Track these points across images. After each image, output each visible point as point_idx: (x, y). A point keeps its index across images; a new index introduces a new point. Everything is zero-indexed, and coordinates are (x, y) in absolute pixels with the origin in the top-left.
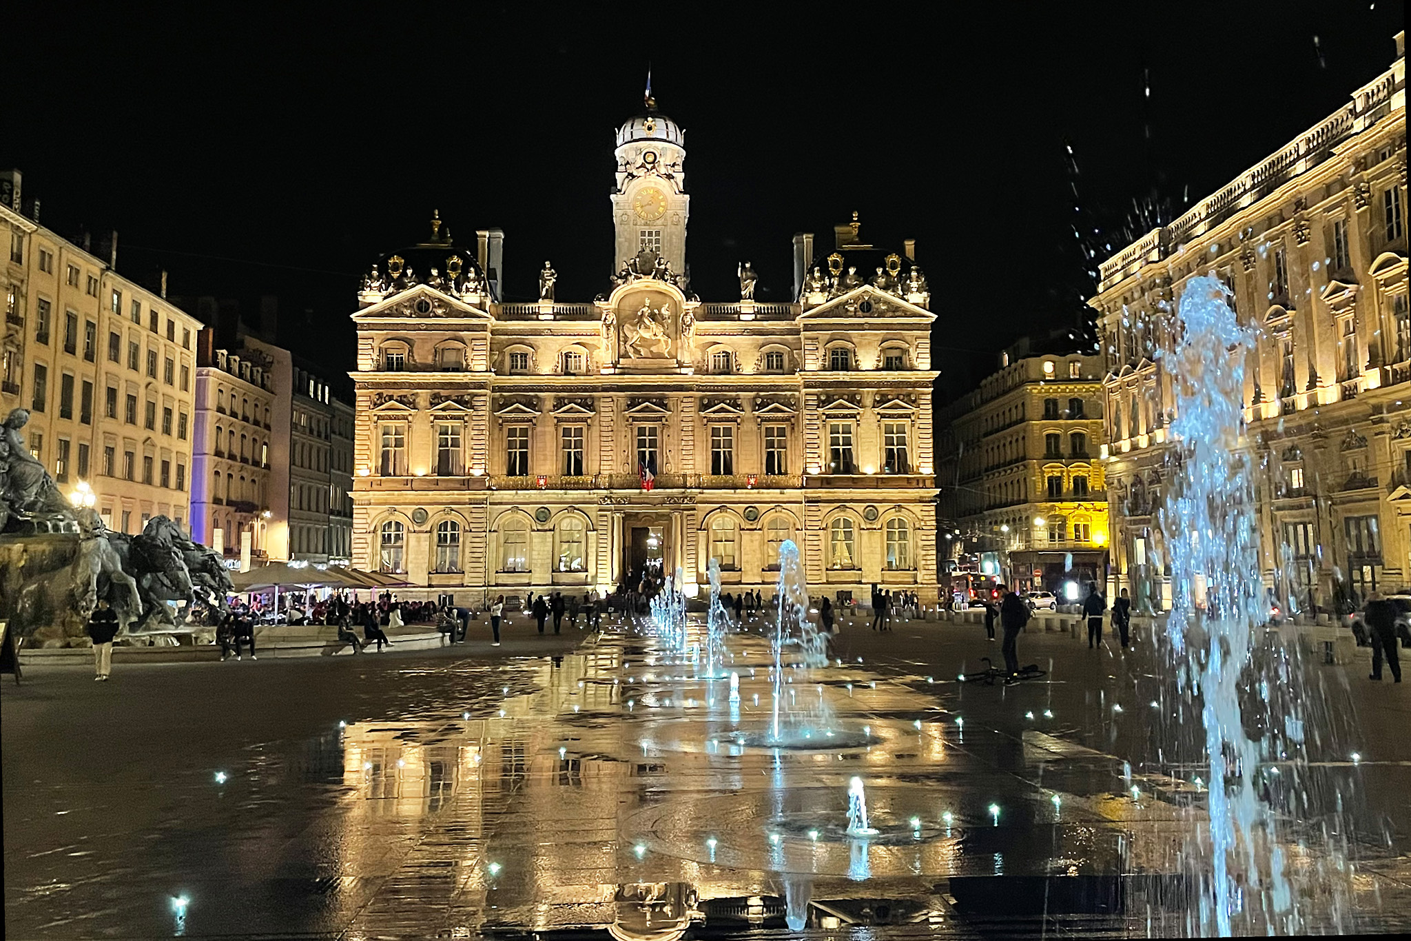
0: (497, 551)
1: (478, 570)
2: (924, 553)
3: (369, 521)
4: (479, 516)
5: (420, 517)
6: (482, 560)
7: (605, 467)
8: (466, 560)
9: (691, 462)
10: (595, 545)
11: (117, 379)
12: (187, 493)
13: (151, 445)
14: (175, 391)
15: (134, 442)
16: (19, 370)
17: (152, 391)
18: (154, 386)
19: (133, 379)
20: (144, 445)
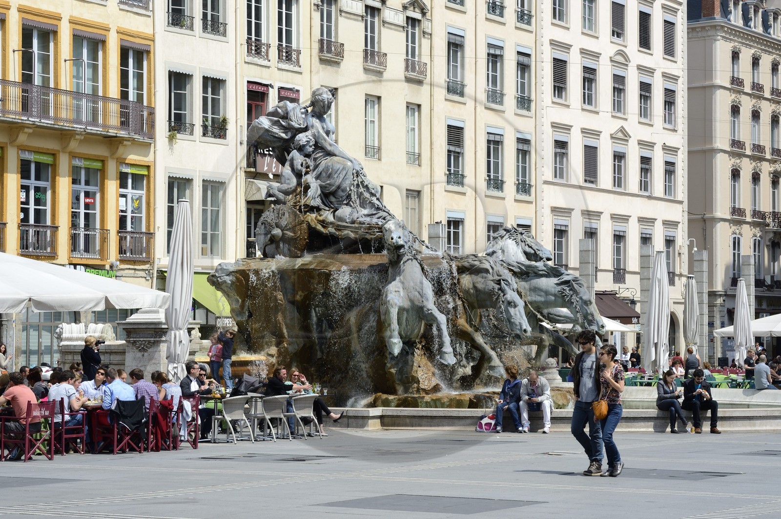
11: (567, 47)
12: (681, 202)
13: (622, 136)
14: (656, 58)
15: (596, 134)
16: (425, 42)
17: (621, 60)
18: (621, 53)
19: (591, 45)
20: (612, 137)
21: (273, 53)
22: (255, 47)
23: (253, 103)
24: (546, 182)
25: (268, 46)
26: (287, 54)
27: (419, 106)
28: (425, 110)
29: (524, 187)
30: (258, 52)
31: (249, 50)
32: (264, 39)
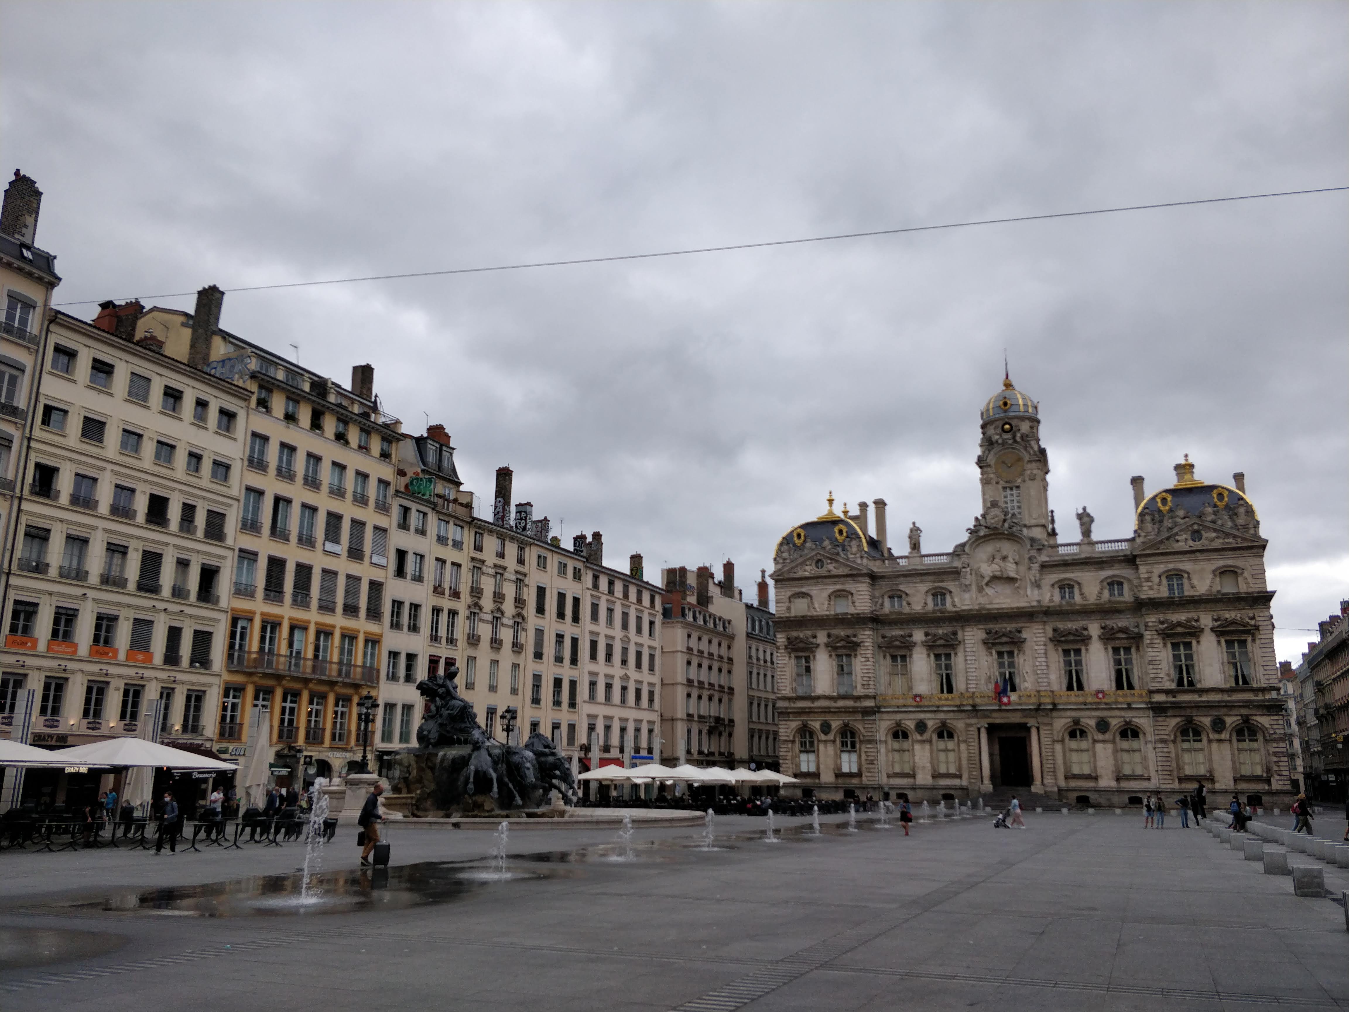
0: (887, 756)
1: (872, 770)
2: (1275, 759)
3: (789, 731)
4: (870, 726)
5: (826, 728)
6: (875, 762)
7: (971, 686)
8: (863, 762)
9: (1045, 680)
10: (966, 752)
11: (598, 634)
12: (657, 711)
13: (626, 678)
14: (645, 639)
15: (612, 677)
16: (524, 633)
17: (626, 640)
18: (627, 637)
19: (610, 632)
20: (621, 678)
21: (444, 641)
22: (435, 638)
23: (432, 665)
24: (584, 702)
25: (441, 637)
26: (451, 641)
27: (519, 665)
28: (522, 667)
29: (572, 704)
30: (436, 640)
31: (431, 640)
32: (439, 634)
